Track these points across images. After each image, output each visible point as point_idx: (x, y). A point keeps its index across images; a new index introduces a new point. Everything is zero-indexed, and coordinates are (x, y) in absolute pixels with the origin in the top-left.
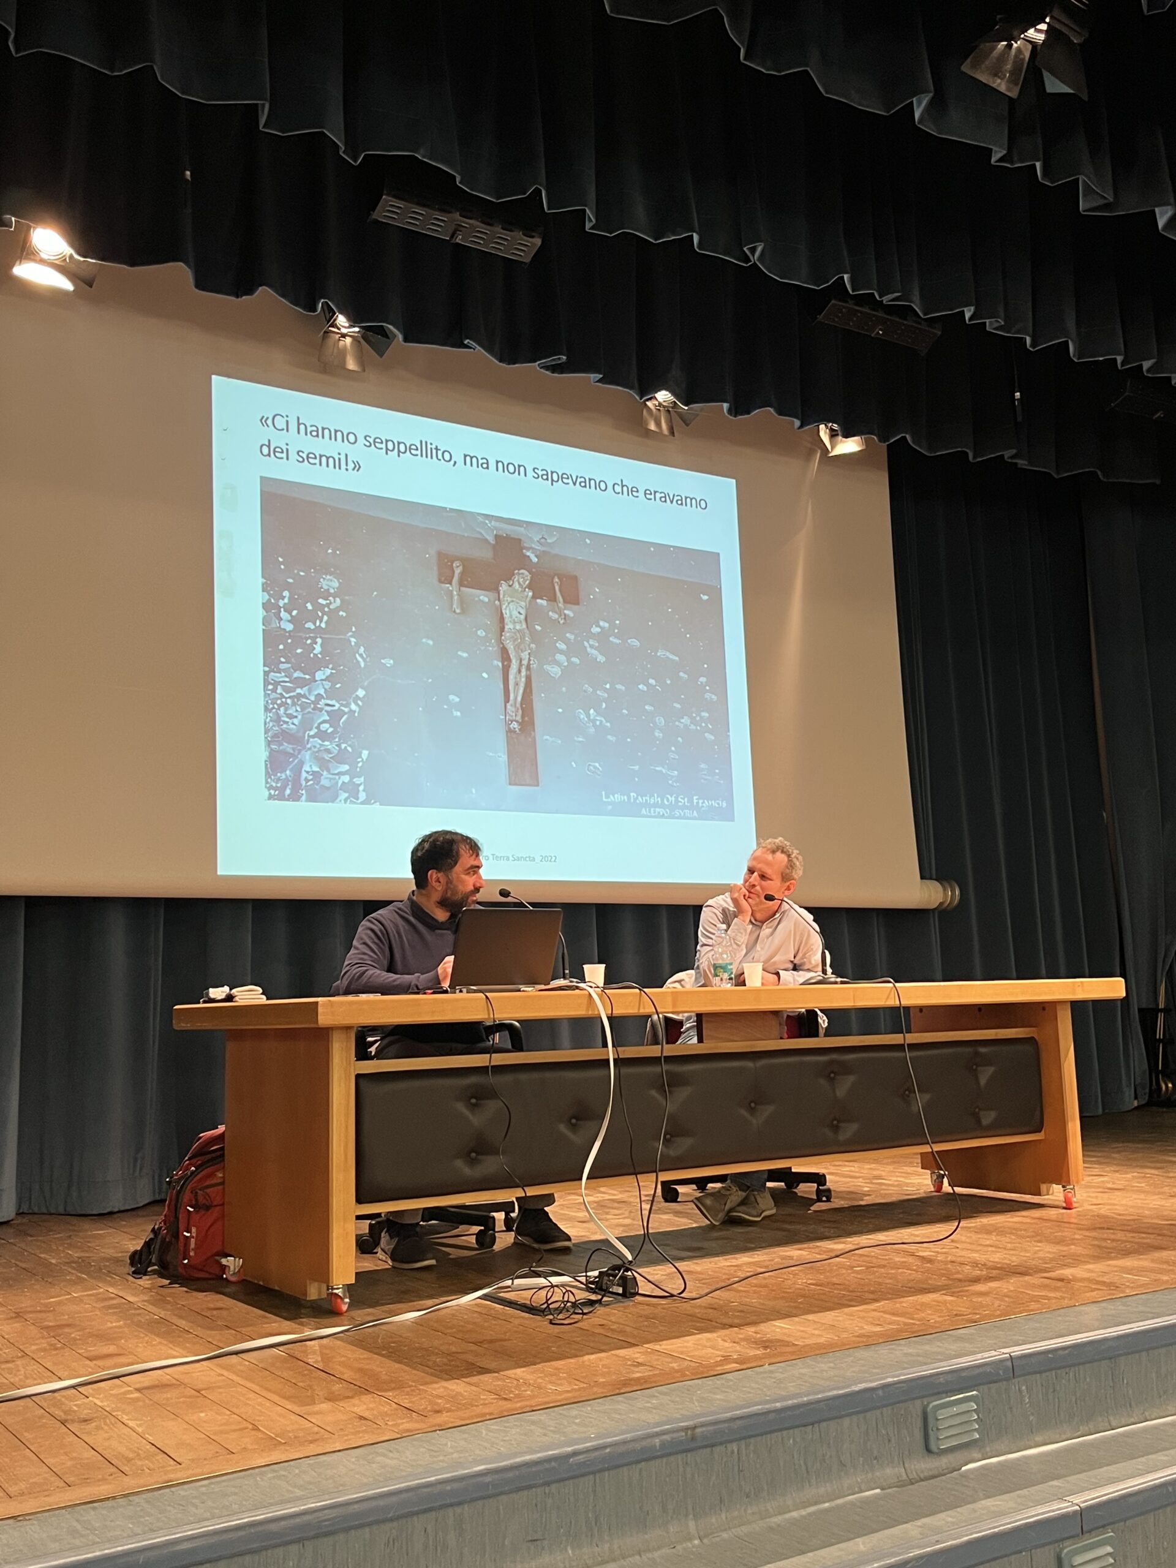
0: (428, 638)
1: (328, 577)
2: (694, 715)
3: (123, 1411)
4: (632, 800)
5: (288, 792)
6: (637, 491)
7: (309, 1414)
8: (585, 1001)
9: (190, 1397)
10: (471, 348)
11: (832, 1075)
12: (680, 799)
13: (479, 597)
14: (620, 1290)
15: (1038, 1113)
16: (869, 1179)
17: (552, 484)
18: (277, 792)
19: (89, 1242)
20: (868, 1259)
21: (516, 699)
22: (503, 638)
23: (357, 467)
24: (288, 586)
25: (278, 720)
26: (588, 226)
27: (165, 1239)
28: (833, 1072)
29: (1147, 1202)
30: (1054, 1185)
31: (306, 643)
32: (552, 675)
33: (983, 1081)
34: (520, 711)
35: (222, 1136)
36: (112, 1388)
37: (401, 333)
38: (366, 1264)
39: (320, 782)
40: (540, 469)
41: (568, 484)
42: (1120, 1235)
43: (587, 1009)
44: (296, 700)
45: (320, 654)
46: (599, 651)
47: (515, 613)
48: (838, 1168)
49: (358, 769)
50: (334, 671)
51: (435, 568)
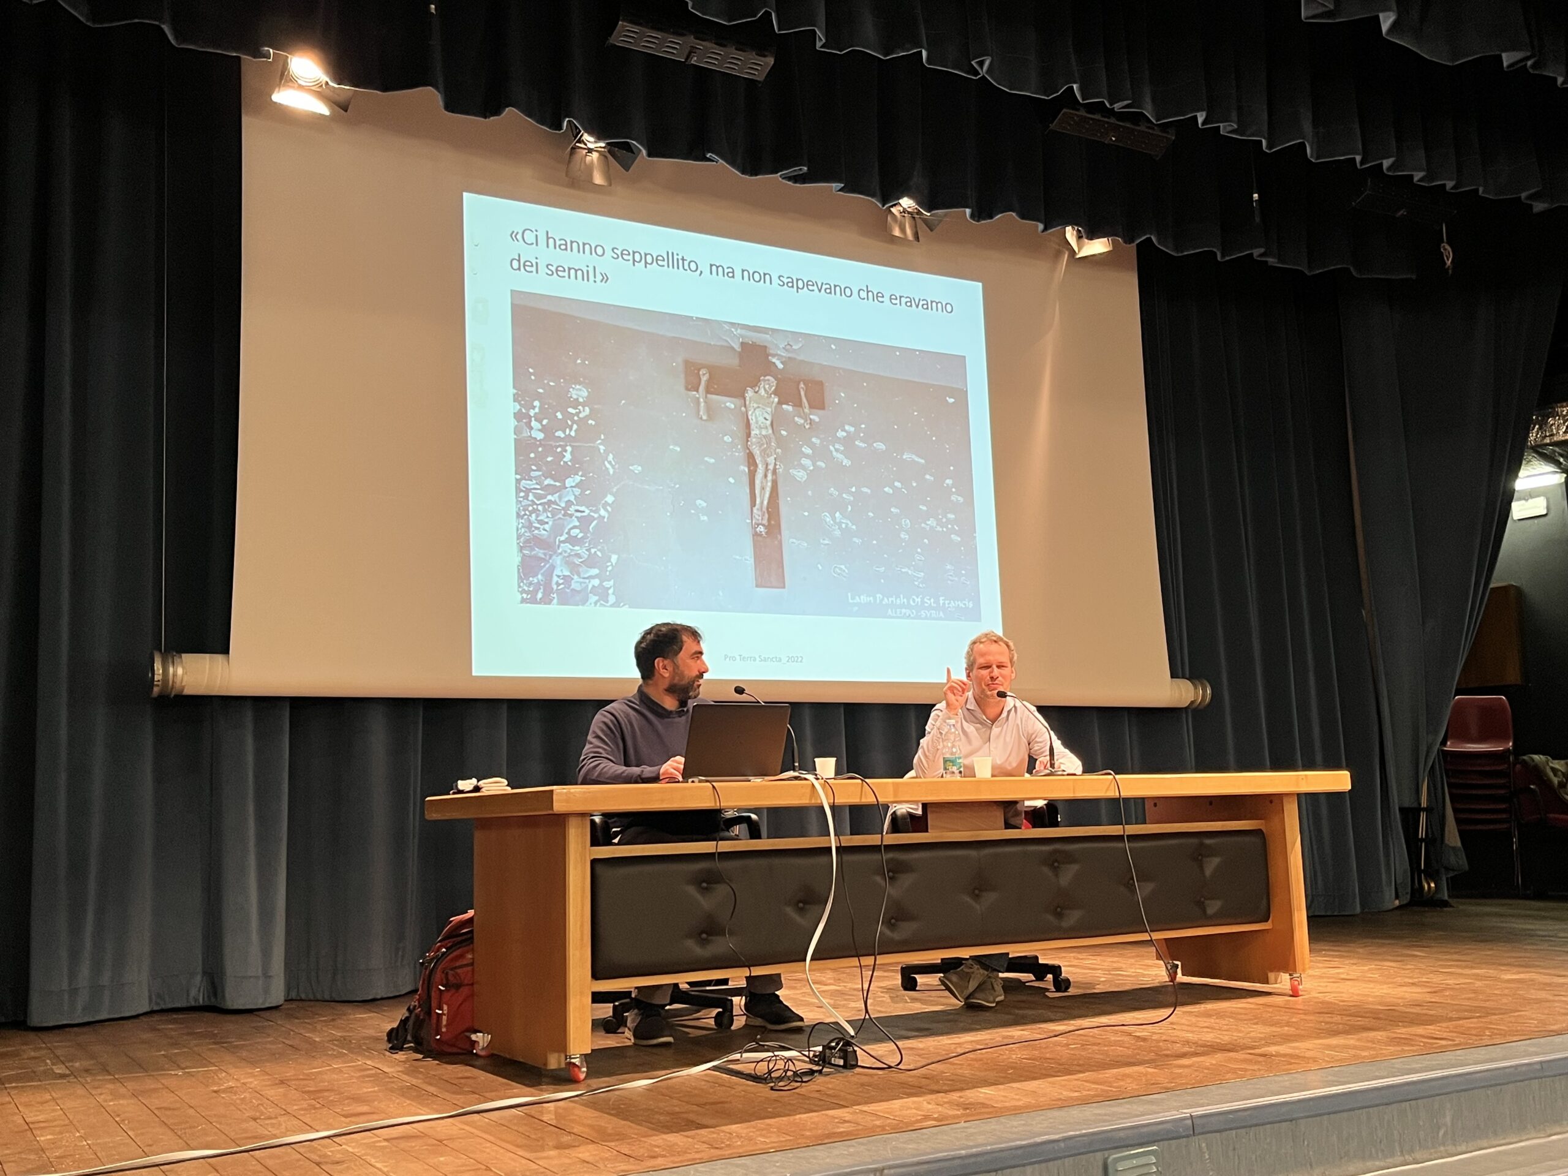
0: (676, 444)
1: (578, 387)
2: (940, 517)
3: (373, 1156)
4: (878, 601)
5: (540, 595)
6: (883, 297)
7: (537, 1159)
8: (809, 790)
9: (433, 1145)
10: (713, 161)
11: (1056, 864)
12: (926, 600)
13: (725, 403)
14: (841, 1062)
15: (1264, 901)
16: (1109, 971)
17: (798, 292)
18: (529, 596)
19: (351, 1024)
20: (1085, 1038)
21: (762, 503)
22: (749, 443)
23: (605, 278)
24: (539, 396)
25: (529, 526)
26: (819, 45)
27: (419, 1017)
28: (1056, 861)
29: (1374, 990)
30: (1282, 974)
31: (556, 451)
32: (798, 479)
33: (1208, 872)
34: (766, 516)
35: (471, 920)
36: (364, 1139)
37: (645, 148)
38: (609, 1042)
39: (571, 585)
40: (786, 276)
41: (813, 290)
42: (1338, 1019)
43: (811, 799)
44: (547, 507)
45: (570, 461)
46: (844, 455)
47: (761, 419)
48: (1081, 961)
49: (608, 573)
50: (583, 478)
51: (682, 376)
